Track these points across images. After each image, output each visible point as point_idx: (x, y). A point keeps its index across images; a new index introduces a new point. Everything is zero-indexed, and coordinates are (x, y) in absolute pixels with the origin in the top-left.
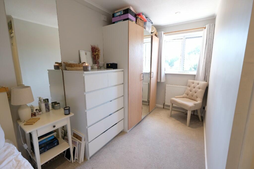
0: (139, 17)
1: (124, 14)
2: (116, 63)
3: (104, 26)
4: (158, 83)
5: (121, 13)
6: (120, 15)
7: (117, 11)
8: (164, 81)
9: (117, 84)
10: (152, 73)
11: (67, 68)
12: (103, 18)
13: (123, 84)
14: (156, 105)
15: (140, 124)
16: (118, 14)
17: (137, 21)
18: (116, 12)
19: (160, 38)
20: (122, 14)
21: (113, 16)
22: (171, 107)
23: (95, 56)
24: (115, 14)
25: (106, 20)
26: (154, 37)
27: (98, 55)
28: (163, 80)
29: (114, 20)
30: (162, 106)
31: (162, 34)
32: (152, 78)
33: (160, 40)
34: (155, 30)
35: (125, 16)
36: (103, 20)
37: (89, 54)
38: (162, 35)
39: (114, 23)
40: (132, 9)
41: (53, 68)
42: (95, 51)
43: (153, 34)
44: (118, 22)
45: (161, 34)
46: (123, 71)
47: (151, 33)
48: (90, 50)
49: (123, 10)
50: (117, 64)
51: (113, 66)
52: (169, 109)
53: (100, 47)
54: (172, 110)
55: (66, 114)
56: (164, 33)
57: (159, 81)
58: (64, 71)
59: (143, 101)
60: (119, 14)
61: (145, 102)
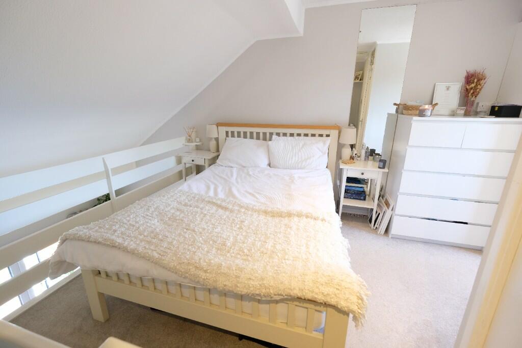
27: (475, 88)
42: (471, 81)
51: (502, 111)
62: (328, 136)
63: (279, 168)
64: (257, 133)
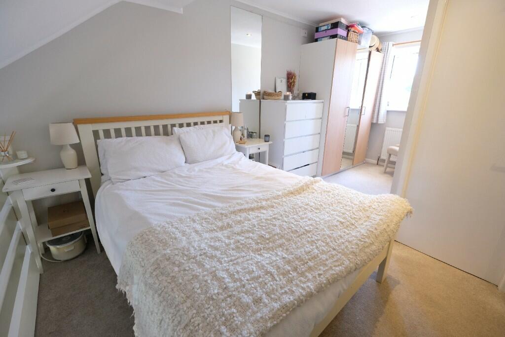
0: (352, 29)
1: (331, 28)
2: (315, 92)
3: (302, 44)
4: (373, 126)
5: (328, 27)
6: (326, 30)
7: (323, 24)
8: (383, 123)
9: (313, 117)
10: (363, 109)
11: (265, 97)
12: (303, 33)
13: (321, 118)
14: (366, 159)
15: (337, 175)
16: (323, 28)
17: (349, 34)
18: (321, 25)
19: (386, 52)
20: (330, 28)
21: (317, 30)
22: (386, 162)
23: (291, 84)
24: (319, 28)
25: (306, 35)
26: (374, 53)
27: (294, 82)
28: (381, 120)
29: (317, 35)
30: (375, 162)
31: (389, 46)
32: (362, 116)
33: (385, 56)
34: (376, 42)
35: (333, 32)
36: (303, 37)
37: (285, 81)
38: (389, 49)
39: (316, 40)
40: (343, 21)
41: (244, 98)
42: (290, 77)
43: (373, 49)
44: (323, 39)
45: (387, 46)
46: (323, 102)
47: (370, 47)
48: (286, 76)
49: (332, 24)
50: (316, 94)
51: (311, 96)
52: (383, 166)
53: (297, 74)
54: (387, 167)
55: (265, 141)
56: (393, 45)
57: (375, 121)
58: (261, 100)
59: (344, 153)
60: (325, 28)
61: (348, 155)
62: (221, 121)
63: (199, 162)
64: (136, 128)
